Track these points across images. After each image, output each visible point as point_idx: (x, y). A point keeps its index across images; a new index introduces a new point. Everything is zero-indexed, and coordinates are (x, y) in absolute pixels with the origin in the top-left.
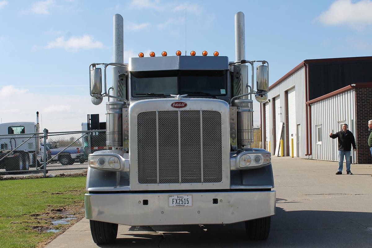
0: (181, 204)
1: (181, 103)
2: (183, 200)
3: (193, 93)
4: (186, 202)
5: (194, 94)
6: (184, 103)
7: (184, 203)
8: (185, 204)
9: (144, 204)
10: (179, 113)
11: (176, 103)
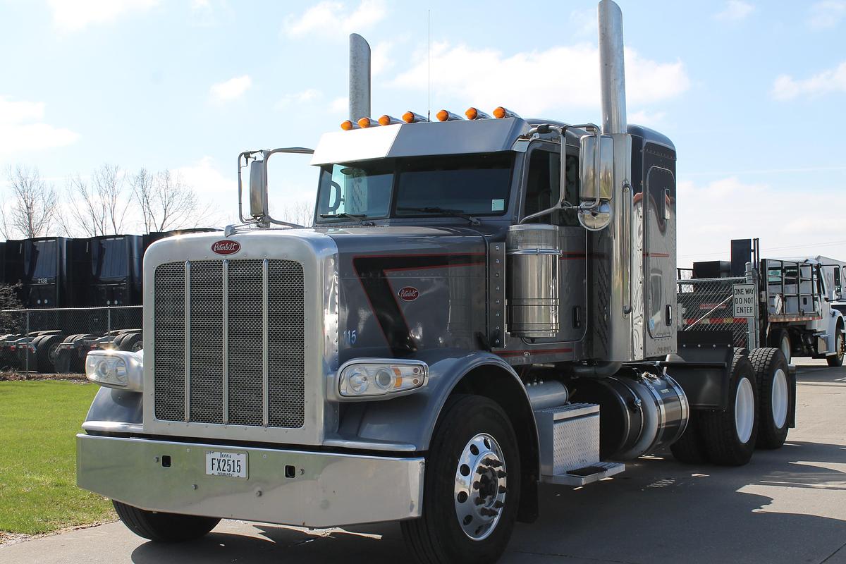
0: (227, 472)
1: (230, 242)
2: (230, 462)
3: (423, 211)
4: (236, 468)
5: (425, 214)
6: (233, 242)
7: (232, 470)
8: (234, 471)
9: (164, 465)
10: (225, 266)
11: (220, 243)
